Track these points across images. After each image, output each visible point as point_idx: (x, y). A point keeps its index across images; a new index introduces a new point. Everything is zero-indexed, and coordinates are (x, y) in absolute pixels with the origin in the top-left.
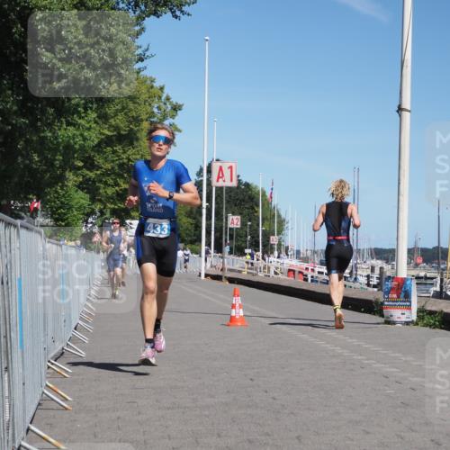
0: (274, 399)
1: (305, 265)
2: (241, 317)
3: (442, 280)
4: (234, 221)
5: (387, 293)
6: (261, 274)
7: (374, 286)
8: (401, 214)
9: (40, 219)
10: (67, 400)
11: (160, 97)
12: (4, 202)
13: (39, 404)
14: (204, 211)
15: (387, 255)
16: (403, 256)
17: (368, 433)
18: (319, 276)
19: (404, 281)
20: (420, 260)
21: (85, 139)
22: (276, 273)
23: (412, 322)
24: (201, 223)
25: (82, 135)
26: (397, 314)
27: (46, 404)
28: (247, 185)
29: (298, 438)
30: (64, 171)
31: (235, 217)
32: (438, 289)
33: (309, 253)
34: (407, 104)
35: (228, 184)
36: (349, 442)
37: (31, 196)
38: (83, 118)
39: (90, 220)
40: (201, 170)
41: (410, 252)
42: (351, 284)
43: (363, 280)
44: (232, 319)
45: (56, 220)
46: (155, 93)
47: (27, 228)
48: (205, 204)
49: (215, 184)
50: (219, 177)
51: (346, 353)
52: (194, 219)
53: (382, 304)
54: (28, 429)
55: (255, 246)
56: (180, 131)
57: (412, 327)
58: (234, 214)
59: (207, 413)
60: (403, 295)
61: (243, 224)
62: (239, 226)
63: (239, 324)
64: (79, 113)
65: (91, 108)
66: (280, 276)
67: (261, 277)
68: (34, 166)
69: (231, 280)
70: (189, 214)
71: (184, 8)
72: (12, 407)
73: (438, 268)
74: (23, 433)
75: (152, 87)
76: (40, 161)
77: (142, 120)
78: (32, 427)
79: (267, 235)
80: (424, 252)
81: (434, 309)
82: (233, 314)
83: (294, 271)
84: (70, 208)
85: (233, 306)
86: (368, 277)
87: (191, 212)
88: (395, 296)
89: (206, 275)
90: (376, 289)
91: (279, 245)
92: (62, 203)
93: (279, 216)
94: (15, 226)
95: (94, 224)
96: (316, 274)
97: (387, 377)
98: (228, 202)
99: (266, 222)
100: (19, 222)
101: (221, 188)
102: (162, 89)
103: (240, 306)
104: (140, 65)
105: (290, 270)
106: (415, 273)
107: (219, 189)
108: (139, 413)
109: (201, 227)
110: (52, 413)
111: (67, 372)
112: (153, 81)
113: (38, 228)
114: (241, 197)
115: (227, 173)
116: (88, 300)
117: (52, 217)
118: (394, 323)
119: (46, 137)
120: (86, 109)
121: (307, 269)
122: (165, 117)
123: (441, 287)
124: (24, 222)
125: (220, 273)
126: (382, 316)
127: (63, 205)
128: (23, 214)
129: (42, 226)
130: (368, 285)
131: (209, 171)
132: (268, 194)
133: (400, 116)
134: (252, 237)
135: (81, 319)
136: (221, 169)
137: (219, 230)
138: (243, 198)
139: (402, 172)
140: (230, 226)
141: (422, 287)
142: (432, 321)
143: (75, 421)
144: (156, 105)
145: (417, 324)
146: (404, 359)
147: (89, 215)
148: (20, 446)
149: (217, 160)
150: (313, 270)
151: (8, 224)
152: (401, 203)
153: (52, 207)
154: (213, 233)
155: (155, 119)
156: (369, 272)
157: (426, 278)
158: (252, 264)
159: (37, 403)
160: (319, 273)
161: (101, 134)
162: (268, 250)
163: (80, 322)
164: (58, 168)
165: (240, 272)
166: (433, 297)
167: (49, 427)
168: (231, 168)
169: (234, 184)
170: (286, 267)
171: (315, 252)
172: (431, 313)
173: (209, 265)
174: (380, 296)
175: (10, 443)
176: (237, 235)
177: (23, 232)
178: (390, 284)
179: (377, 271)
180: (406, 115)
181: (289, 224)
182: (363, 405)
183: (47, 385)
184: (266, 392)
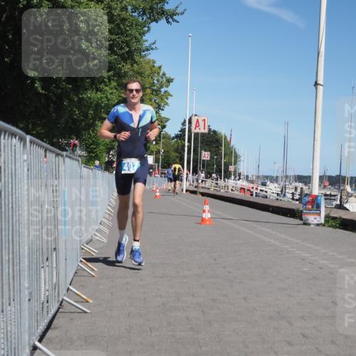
0: (230, 272)
1: (252, 185)
2: (209, 218)
3: (341, 197)
4: (206, 156)
5: (305, 205)
6: (222, 191)
7: (297, 200)
8: (315, 153)
9: (79, 152)
10: (94, 270)
11: (159, 73)
12: (55, 140)
13: (76, 273)
14: (186, 149)
15: (306, 180)
16: (316, 181)
17: (290, 296)
18: (261, 192)
19: (316, 197)
20: (327, 184)
21: (108, 100)
22: (232, 190)
23: (321, 224)
24: (184, 156)
25: (106, 97)
26: (312, 219)
27: (80, 273)
28: (215, 132)
29: (245, 298)
30: (95, 120)
31: (206, 153)
32: (338, 202)
33: (254, 178)
34: (321, 81)
35: (203, 131)
36: (277, 302)
37: (73, 136)
38: (107, 86)
39: (111, 152)
40: (185, 121)
41: (321, 178)
42: (281, 198)
43: (289, 196)
44: (203, 220)
45: (89, 152)
46: (155, 70)
47: (70, 157)
48: (187, 144)
49: (193, 130)
50: (196, 127)
51: (277, 243)
52: (180, 153)
53: (302, 211)
54: (68, 289)
55: (219, 172)
56: (171, 96)
57: (321, 227)
58: (205, 151)
59: (185, 281)
60: (315, 206)
61: (212, 158)
62: (209, 159)
63: (208, 223)
64: (105, 82)
65: (113, 80)
66: (235, 192)
67: (222, 192)
68: (75, 117)
69: (203, 194)
70: (176, 150)
71: (175, 17)
72: (58, 274)
73: (339, 189)
74: (65, 292)
75: (154, 66)
76: (79, 114)
77: (146, 88)
78: (71, 288)
79: (227, 165)
80: (330, 178)
81: (335, 215)
82: (204, 216)
83: (244, 189)
84: (98, 145)
85: (204, 211)
86: (293, 194)
87: (178, 148)
88: (310, 207)
89: (187, 191)
90: (297, 202)
91: (235, 171)
92: (93, 141)
93: (235, 153)
94: (62, 156)
95: (113, 155)
96: (258, 191)
97: (304, 260)
98: (202, 143)
99: (227, 157)
100: (64, 153)
101: (198, 134)
102: (160, 68)
103: (209, 211)
104: (146, 52)
105: (241, 188)
106: (323, 192)
107: (196, 134)
108: (141, 280)
109: (184, 159)
110: (84, 279)
111: (94, 252)
112: (154, 62)
113: (77, 158)
114: (211, 140)
115: (201, 123)
116: (109, 205)
117: (86, 151)
118: (309, 224)
119: (83, 98)
120: (110, 80)
121: (253, 188)
122: (162, 87)
123: (341, 201)
124: (68, 153)
125: (196, 189)
126: (301, 219)
127: (94, 143)
128: (67, 148)
129: (80, 156)
130: (293, 199)
131: (190, 122)
132: (228, 138)
133: (316, 88)
134: (217, 166)
135: (104, 217)
136: (198, 121)
137: (195, 161)
138: (212, 141)
139: (317, 125)
140: (203, 158)
141: (328, 201)
142: (334, 224)
143: (99, 284)
144: (156, 79)
145: (324, 225)
146: (315, 248)
147: (110, 149)
148: (63, 300)
149: (196, 115)
150: (257, 189)
151: (57, 155)
152: (315, 147)
153: (86, 144)
154: (192, 163)
155: (155, 88)
156: (293, 191)
157: (331, 195)
158: (217, 184)
159: (74, 272)
160: (261, 190)
161: (120, 96)
162: (228, 175)
163: (104, 220)
164: (91, 119)
165: (209, 189)
166: (335, 208)
167: (82, 288)
168: (204, 120)
169: (206, 131)
170: (239, 186)
171: (258, 177)
172: (334, 218)
173: (188, 184)
174: (300, 207)
175: (57, 298)
176: (208, 164)
177: (67, 160)
178: (307, 199)
179: (299, 190)
180: (320, 88)
181: (242, 158)
182: (288, 278)
183: (81, 261)
184: (224, 268)
